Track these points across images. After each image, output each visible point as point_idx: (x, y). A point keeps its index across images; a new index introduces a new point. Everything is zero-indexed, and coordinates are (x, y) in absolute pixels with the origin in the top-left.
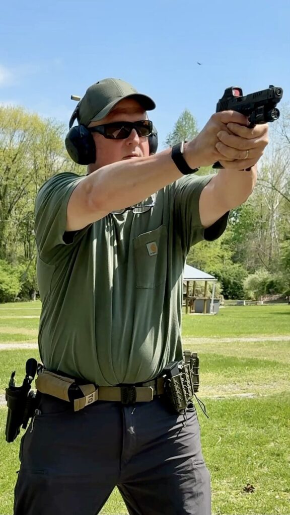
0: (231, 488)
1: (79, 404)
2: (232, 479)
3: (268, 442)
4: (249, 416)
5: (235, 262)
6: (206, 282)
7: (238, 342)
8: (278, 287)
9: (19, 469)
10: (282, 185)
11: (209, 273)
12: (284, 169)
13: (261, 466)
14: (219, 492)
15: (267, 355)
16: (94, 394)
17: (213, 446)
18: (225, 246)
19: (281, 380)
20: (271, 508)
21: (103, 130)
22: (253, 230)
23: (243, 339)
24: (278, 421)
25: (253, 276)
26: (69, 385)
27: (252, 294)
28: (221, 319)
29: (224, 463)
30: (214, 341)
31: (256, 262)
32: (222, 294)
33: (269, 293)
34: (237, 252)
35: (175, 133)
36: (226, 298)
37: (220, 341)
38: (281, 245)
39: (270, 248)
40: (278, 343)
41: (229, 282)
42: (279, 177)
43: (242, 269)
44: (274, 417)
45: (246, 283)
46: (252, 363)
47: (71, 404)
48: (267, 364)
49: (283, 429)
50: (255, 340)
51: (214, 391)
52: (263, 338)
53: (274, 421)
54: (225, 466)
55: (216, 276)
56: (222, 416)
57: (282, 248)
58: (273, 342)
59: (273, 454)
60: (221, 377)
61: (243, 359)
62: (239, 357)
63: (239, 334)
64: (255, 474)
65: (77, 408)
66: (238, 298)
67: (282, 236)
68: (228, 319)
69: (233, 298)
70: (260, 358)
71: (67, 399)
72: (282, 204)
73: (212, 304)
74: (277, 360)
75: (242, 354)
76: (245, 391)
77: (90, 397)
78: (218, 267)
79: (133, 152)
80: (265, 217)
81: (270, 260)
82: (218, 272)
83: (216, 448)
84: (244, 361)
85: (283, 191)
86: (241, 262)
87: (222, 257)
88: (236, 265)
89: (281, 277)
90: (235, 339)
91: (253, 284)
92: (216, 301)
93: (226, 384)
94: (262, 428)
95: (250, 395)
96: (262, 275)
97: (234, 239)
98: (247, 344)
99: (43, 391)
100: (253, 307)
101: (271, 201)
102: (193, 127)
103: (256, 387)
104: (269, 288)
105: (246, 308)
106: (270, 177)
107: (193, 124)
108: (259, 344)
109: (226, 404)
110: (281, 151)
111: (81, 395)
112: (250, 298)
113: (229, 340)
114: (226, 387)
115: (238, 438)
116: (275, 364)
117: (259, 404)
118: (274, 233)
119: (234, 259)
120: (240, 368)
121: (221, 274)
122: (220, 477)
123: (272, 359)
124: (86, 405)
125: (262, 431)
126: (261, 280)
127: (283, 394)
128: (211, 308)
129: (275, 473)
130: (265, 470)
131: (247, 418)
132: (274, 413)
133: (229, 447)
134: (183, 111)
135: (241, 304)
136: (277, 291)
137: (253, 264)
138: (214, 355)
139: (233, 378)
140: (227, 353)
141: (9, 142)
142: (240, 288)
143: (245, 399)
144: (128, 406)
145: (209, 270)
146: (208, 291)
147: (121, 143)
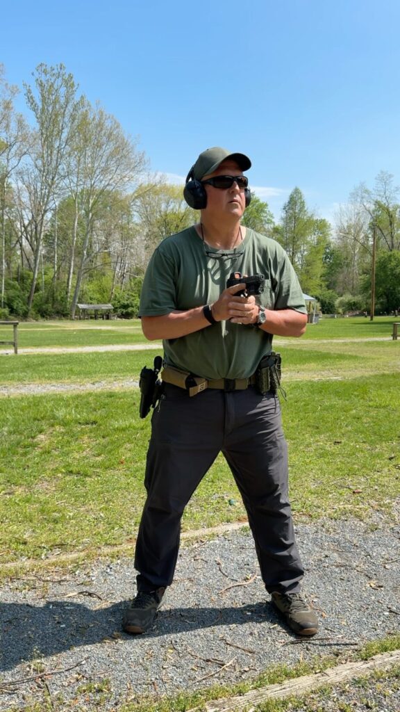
0: (327, 441)
1: (194, 391)
2: (328, 434)
3: (351, 410)
4: (338, 392)
5: (329, 289)
6: (310, 303)
7: (332, 343)
8: (358, 305)
9: (150, 438)
10: (361, 237)
11: (312, 296)
12: (362, 226)
13: (346, 426)
14: (319, 443)
15: (350, 351)
16: (204, 383)
17: (314, 412)
18: (322, 278)
19: (360, 369)
20: (354, 454)
21: (212, 183)
22: (341, 268)
23: (335, 341)
24: (358, 396)
25: (342, 298)
26: (185, 377)
27: (340, 310)
28: (320, 327)
29: (322, 424)
30: (315, 342)
31: (343, 289)
32: (320, 310)
33: (352, 309)
34: (331, 283)
35: (289, 203)
36: (323, 313)
37: (319, 342)
38: (361, 277)
39: (353, 279)
40: (358, 343)
41: (325, 303)
42: (359, 232)
43: (334, 294)
44: (356, 393)
45: (337, 302)
46: (341, 357)
47: (187, 391)
48: (351, 357)
49: (361, 401)
50: (343, 341)
51: (315, 376)
52: (348, 340)
53: (355, 396)
54: (323, 425)
55: (316, 298)
56: (321, 392)
57: (361, 279)
58: (355, 343)
59: (354, 418)
60: (320, 366)
61: (335, 354)
62: (332, 352)
63: (332, 337)
64: (343, 431)
65: (192, 394)
66: (331, 313)
67: (361, 271)
68: (325, 327)
69: (328, 313)
70: (346, 353)
71: (184, 387)
72: (361, 250)
73: (314, 317)
74: (358, 355)
75: (334, 350)
76: (337, 375)
77: (201, 386)
78: (318, 292)
79: (235, 198)
80: (349, 259)
81: (353, 287)
82: (318, 295)
83: (317, 413)
84: (335, 356)
85: (362, 241)
86: (334, 289)
87: (321, 286)
88: (330, 291)
89: (360, 298)
90: (329, 341)
91: (342, 304)
92: (317, 315)
93: (323, 371)
94: (348, 400)
95: (339, 378)
96: (347, 298)
97: (329, 273)
98: (338, 344)
99: (167, 381)
100: (342, 319)
101: (354, 247)
102: (301, 198)
103: (344, 373)
104: (352, 307)
105: (337, 320)
106: (353, 231)
107: (301, 196)
108: (345, 344)
109: (323, 384)
110: (360, 214)
111: (195, 384)
112: (339, 313)
113: (325, 341)
114: (323, 373)
115: (332, 407)
116: (356, 357)
117: (345, 384)
118: (356, 269)
119: (328, 287)
120: (332, 361)
121: (320, 297)
122: (320, 433)
123: (354, 354)
124: (199, 391)
125: (347, 402)
126: (347, 301)
127: (362, 377)
128: (314, 320)
129: (356, 431)
130: (350, 428)
131: (337, 393)
132: (356, 391)
133: (325, 413)
134: (294, 188)
135: (333, 317)
136: (357, 309)
137: (342, 291)
138: (316, 352)
139: (328, 367)
140: (323, 350)
141: (177, 208)
142: (333, 306)
143: (336, 381)
144: (229, 392)
145: (312, 294)
146: (312, 309)
147: (225, 192)
